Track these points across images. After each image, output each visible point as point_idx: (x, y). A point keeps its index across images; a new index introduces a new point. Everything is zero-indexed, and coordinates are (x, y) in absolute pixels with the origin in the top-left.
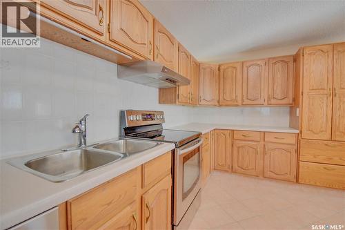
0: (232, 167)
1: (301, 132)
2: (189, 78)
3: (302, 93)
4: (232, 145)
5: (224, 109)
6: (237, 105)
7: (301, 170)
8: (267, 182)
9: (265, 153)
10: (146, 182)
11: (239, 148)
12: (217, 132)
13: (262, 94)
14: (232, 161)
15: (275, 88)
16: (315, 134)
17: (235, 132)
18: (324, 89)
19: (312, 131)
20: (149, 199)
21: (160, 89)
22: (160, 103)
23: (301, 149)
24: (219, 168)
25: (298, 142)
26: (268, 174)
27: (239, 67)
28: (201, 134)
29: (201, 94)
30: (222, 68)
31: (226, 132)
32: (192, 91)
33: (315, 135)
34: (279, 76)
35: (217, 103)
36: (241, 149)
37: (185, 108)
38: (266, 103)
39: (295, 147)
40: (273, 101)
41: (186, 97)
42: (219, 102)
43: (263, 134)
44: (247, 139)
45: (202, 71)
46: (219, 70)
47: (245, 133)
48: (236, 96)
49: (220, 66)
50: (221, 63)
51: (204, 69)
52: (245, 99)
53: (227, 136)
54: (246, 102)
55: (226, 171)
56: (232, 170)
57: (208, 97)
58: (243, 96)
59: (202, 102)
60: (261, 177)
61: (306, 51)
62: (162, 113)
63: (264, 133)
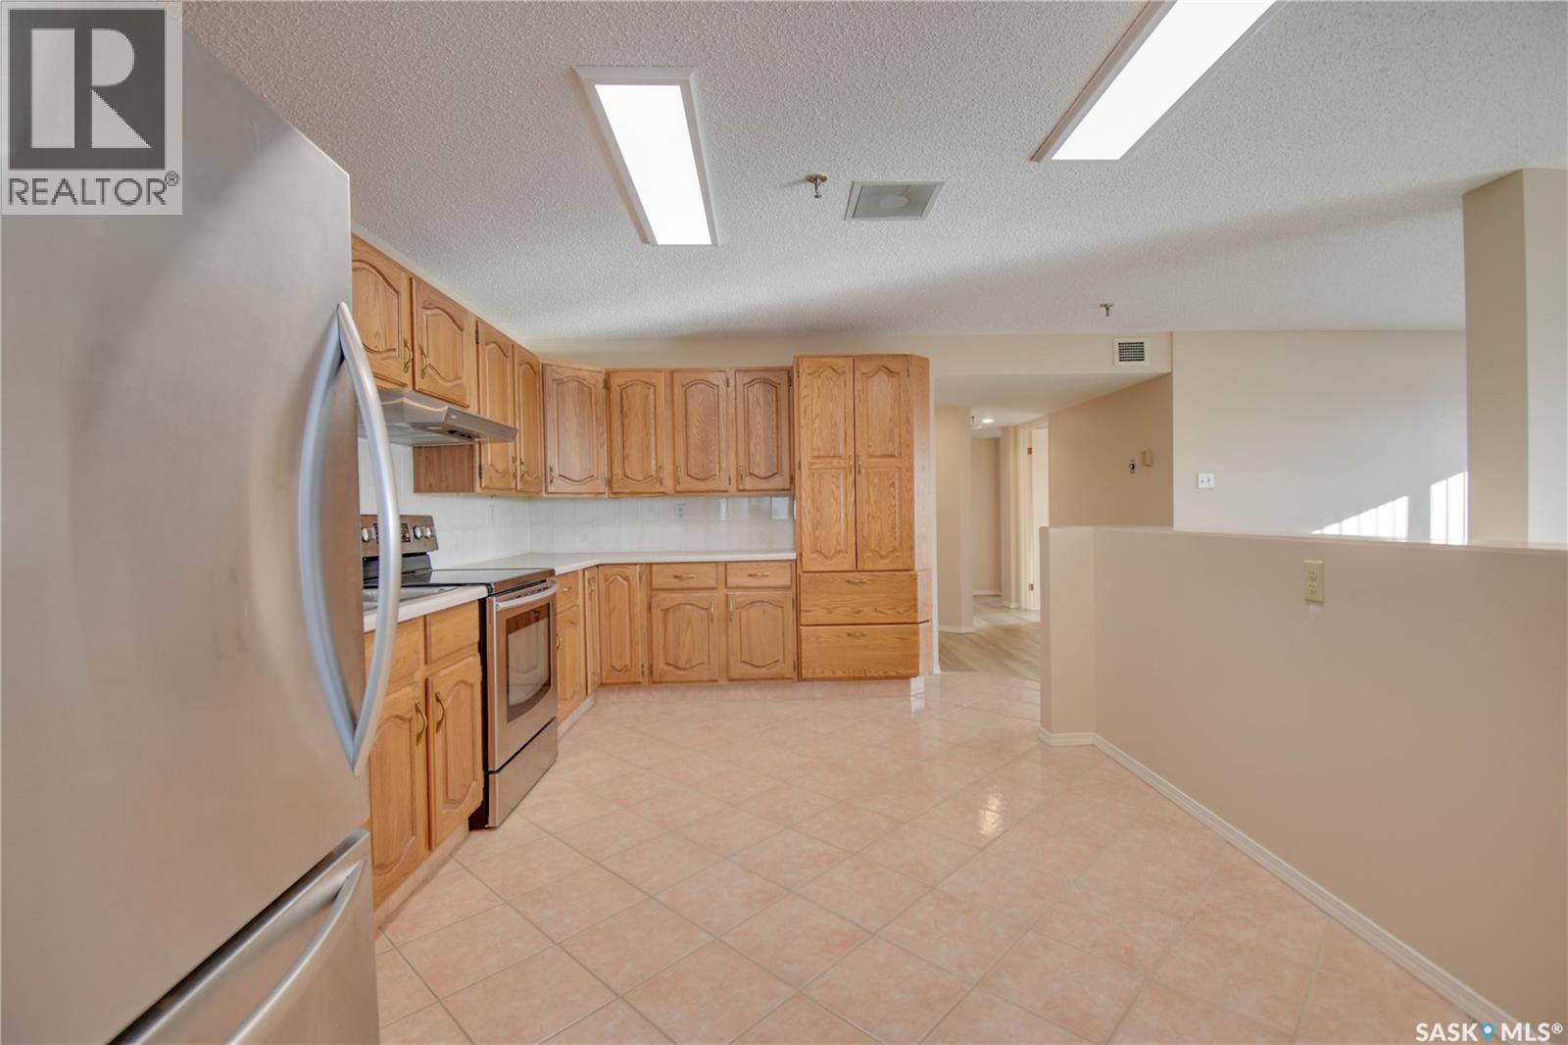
0: (651, 668)
1: (801, 555)
2: (510, 424)
3: (800, 464)
4: (650, 608)
5: (628, 505)
6: (663, 494)
7: (804, 646)
8: (738, 693)
9: (728, 618)
10: (434, 652)
11: (666, 611)
12: (604, 573)
13: (724, 465)
14: (650, 649)
15: (752, 449)
16: (827, 558)
17: (654, 568)
18: (840, 457)
19: (821, 552)
20: (440, 686)
21: (418, 449)
22: (417, 489)
23: (802, 595)
24: (612, 681)
25: (797, 580)
26: (739, 670)
27: (661, 381)
28: (551, 572)
29: (552, 460)
30: (615, 381)
31: (629, 571)
32: (522, 454)
33: (827, 562)
34: (759, 418)
35: (604, 489)
36: (671, 614)
37: (500, 506)
38: (733, 488)
39: (791, 594)
40: (749, 483)
41: (505, 473)
42: (609, 483)
43: (721, 568)
44: (685, 584)
45: (551, 386)
46: (607, 386)
47: (679, 570)
48: (659, 468)
49: (608, 375)
50: (611, 366)
51: (560, 382)
52: (682, 474)
53: (635, 582)
54: (687, 484)
55: (637, 684)
56: (653, 679)
57: (576, 470)
58: (676, 468)
59: (558, 486)
60: (723, 682)
61: (805, 367)
62: (427, 521)
63: (726, 563)
